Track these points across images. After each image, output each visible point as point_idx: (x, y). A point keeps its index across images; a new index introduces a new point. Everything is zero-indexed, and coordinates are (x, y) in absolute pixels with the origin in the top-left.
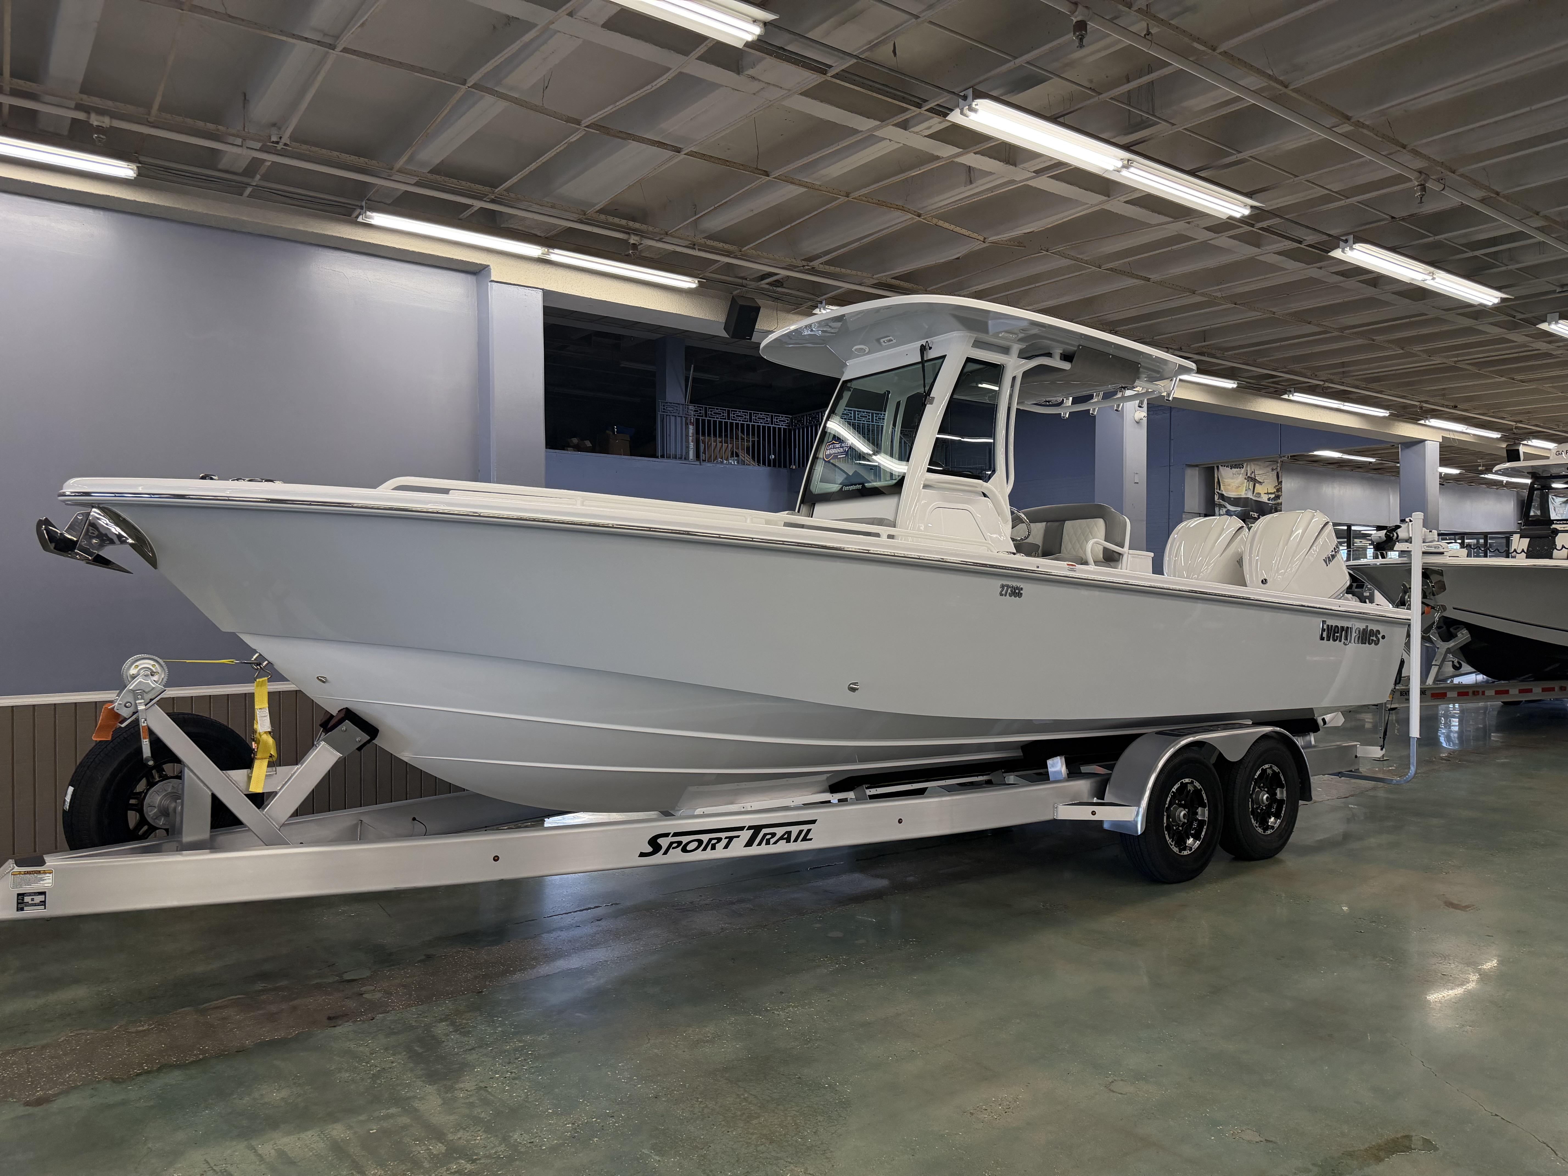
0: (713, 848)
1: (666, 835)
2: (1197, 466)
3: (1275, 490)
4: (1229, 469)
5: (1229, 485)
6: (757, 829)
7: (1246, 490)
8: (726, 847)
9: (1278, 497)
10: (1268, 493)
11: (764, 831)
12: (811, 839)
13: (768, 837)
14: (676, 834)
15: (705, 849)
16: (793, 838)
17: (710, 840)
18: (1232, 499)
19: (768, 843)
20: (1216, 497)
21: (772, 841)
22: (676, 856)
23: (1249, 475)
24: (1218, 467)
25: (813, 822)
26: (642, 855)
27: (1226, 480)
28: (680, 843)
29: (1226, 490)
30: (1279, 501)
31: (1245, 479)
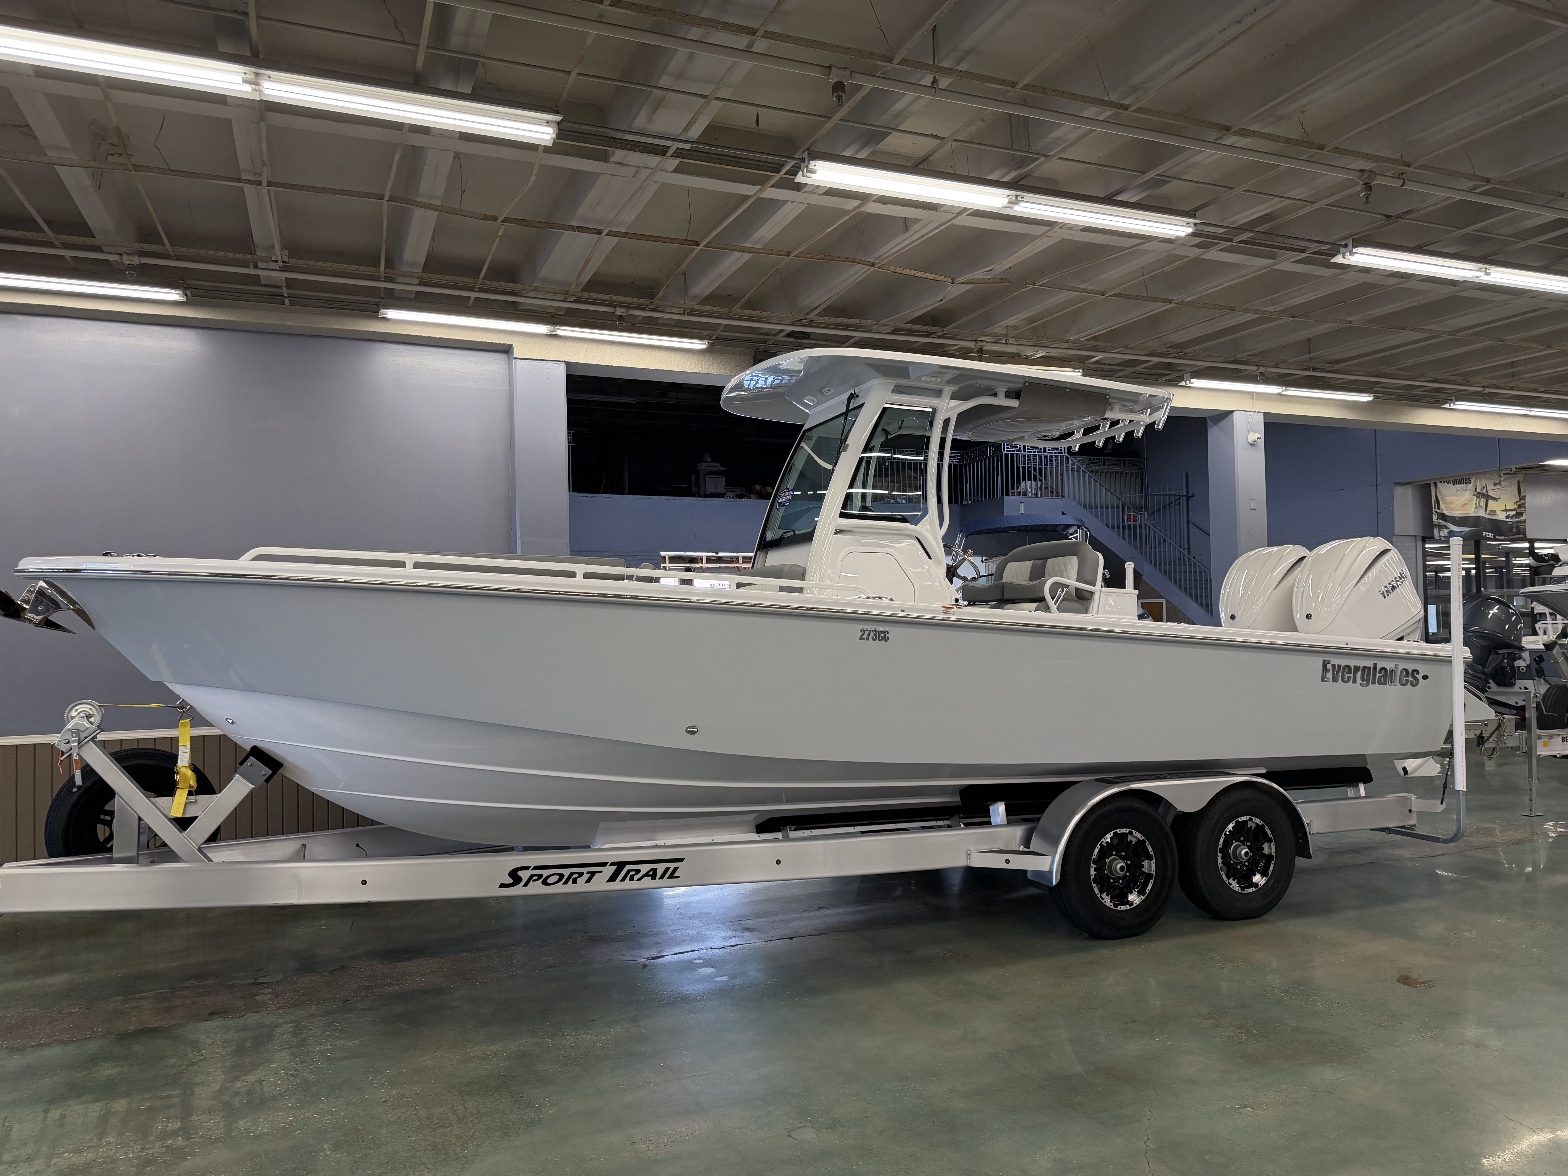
0: (575, 881)
1: (527, 868)
2: (1409, 483)
3: (1517, 507)
4: (1451, 485)
5: (1452, 503)
6: (620, 865)
7: (1476, 508)
8: (588, 881)
9: (1520, 514)
10: (1506, 510)
11: (628, 867)
12: (678, 877)
13: (632, 873)
14: (536, 868)
15: (566, 883)
16: (658, 875)
17: (572, 874)
18: (1457, 519)
19: (632, 879)
20: (1435, 518)
21: (636, 877)
22: (536, 888)
23: (1479, 490)
24: (1436, 484)
25: (681, 860)
26: (502, 886)
27: (1446, 498)
28: (540, 876)
29: (1449, 509)
30: (1522, 518)
31: (1474, 495)
